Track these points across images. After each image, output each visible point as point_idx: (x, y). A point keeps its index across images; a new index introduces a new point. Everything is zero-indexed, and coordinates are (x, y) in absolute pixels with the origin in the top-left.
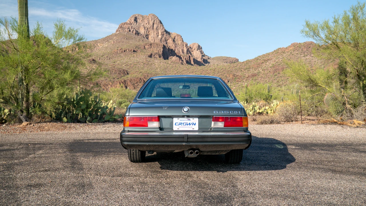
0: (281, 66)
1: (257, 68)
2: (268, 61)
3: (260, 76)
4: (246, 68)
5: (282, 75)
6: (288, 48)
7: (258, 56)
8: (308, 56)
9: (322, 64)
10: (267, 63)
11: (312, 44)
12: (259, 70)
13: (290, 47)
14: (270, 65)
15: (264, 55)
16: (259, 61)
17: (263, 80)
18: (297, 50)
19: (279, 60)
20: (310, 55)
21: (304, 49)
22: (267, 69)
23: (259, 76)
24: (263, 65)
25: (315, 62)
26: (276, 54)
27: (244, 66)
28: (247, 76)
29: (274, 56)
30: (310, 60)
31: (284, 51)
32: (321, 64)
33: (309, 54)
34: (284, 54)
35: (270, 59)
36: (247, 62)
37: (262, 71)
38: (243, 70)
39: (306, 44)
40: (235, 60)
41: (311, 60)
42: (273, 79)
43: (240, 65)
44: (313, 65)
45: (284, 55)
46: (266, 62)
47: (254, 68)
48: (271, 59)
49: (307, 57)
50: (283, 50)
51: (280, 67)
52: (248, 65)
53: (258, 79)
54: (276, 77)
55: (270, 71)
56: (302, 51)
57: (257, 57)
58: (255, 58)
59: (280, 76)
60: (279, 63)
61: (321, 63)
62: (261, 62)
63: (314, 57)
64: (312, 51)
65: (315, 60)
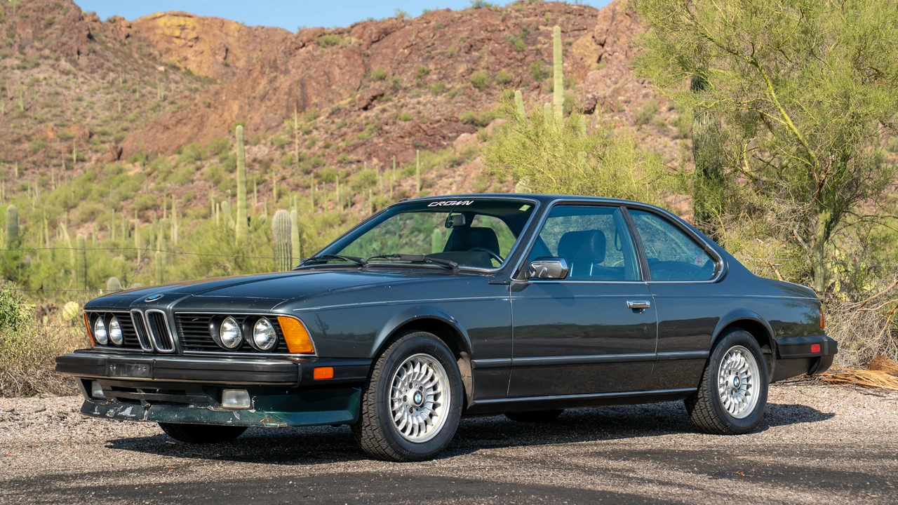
8: (43, 67)
9: (115, 115)
11: (61, 6)
20: (51, 62)
21: (19, 31)
25: (80, 100)
30: (52, 90)
32: (107, 114)
33: (47, 58)
39: (30, 5)
41: (60, 90)
44: (68, 114)
49: (36, 70)
56: (13, 37)
61: (109, 110)
63: (71, 76)
64: (64, 44)
65: (78, 90)
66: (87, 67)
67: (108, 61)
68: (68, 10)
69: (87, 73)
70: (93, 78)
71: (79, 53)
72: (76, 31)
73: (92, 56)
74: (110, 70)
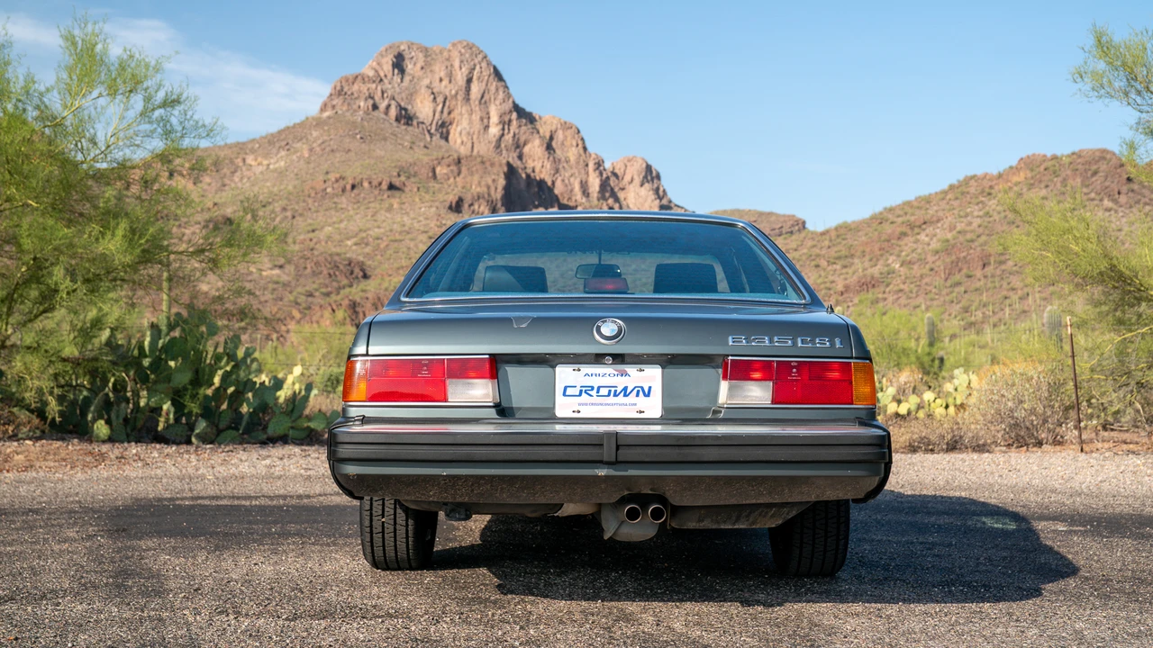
0: (979, 249)
1: (882, 255)
2: (924, 226)
3: (891, 286)
4: (836, 255)
5: (982, 283)
6: (1005, 177)
7: (885, 209)
8: (1089, 208)
10: (922, 237)
11: (1104, 158)
12: (890, 261)
13: (1013, 170)
14: (935, 245)
15: (908, 203)
16: (888, 229)
17: (906, 302)
18: (1043, 185)
19: (970, 224)
20: (1096, 202)
21: (1071, 181)
22: (923, 261)
23: (888, 285)
24: (906, 245)
25: (1120, 230)
26: (957, 198)
27: (829, 247)
28: (840, 287)
29: (948, 207)
31: (991, 187)
33: (1093, 200)
34: (990, 200)
35: (935, 219)
36: (842, 231)
37: (901, 266)
38: (824, 263)
39: (1079, 160)
40: (793, 226)
42: (947, 298)
43: (810, 243)
45: (991, 203)
46: (916, 230)
47: (867, 258)
48: (938, 221)
49: (1084, 210)
50: (986, 184)
51: (972, 251)
52: (844, 242)
53: (885, 299)
54: (956, 290)
55: (933, 266)
56: (1066, 186)
57: (881, 213)
58: (873, 218)
59: (974, 286)
60: (969, 236)
62: (897, 233)
63: (1112, 212)
64: (1106, 188)
65: (1118, 223)
66: (1126, 203)
67: (1144, 197)
68: (1110, 160)
69: (1126, 208)
70: (1132, 212)
71: (1119, 193)
72: (1117, 176)
73: (1131, 194)
74: (1146, 204)
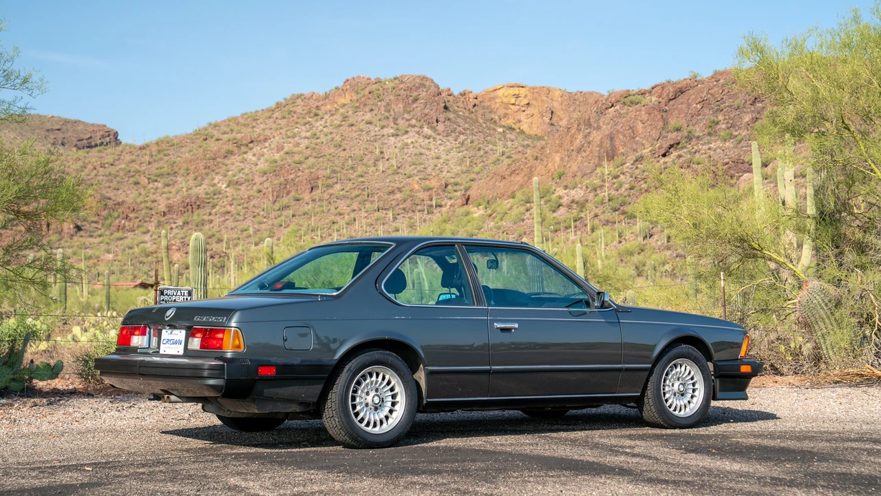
0: (307, 171)
1: (207, 174)
2: (251, 145)
3: (217, 208)
4: (158, 172)
5: (310, 207)
6: (331, 98)
7: (210, 124)
8: (411, 134)
9: (465, 169)
10: (249, 156)
11: (424, 86)
12: (216, 181)
13: (340, 91)
14: (262, 165)
15: (235, 120)
16: (213, 146)
17: (233, 225)
18: (367, 109)
19: (298, 145)
20: (417, 129)
21: (393, 106)
22: (250, 182)
23: (214, 207)
24: (233, 164)
25: (438, 158)
26: (284, 118)
27: (150, 163)
28: (162, 208)
29: (274, 126)
30: (417, 151)
31: (317, 107)
32: (459, 168)
33: (414, 126)
34: (317, 121)
35: (262, 138)
36: (164, 146)
37: (228, 186)
38: (144, 181)
39: (401, 86)
40: (103, 137)
41: (423, 151)
42: (276, 222)
43: (128, 158)
44: (429, 170)
45: (318, 124)
46: (243, 149)
47: (192, 176)
48: (265, 140)
49: (406, 136)
50: (313, 103)
51: (300, 174)
52: (166, 158)
53: (211, 222)
54: (285, 213)
55: (261, 187)
56: (389, 111)
57: (206, 129)
58: (197, 133)
59: (302, 210)
60: (297, 158)
61: (460, 165)
62: (223, 151)
63: (432, 140)
64: (426, 115)
65: (436, 151)
66: (443, 131)
67: (459, 126)
68: (430, 87)
69: (443, 136)
70: (448, 140)
71: (437, 121)
72: (435, 104)
73: (447, 123)
74: (461, 133)
